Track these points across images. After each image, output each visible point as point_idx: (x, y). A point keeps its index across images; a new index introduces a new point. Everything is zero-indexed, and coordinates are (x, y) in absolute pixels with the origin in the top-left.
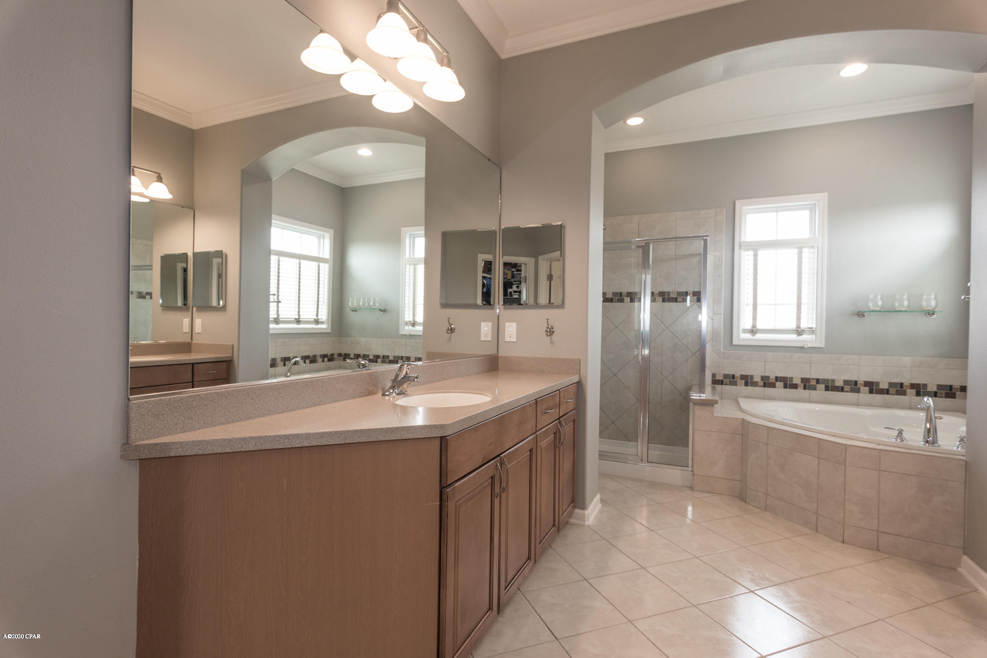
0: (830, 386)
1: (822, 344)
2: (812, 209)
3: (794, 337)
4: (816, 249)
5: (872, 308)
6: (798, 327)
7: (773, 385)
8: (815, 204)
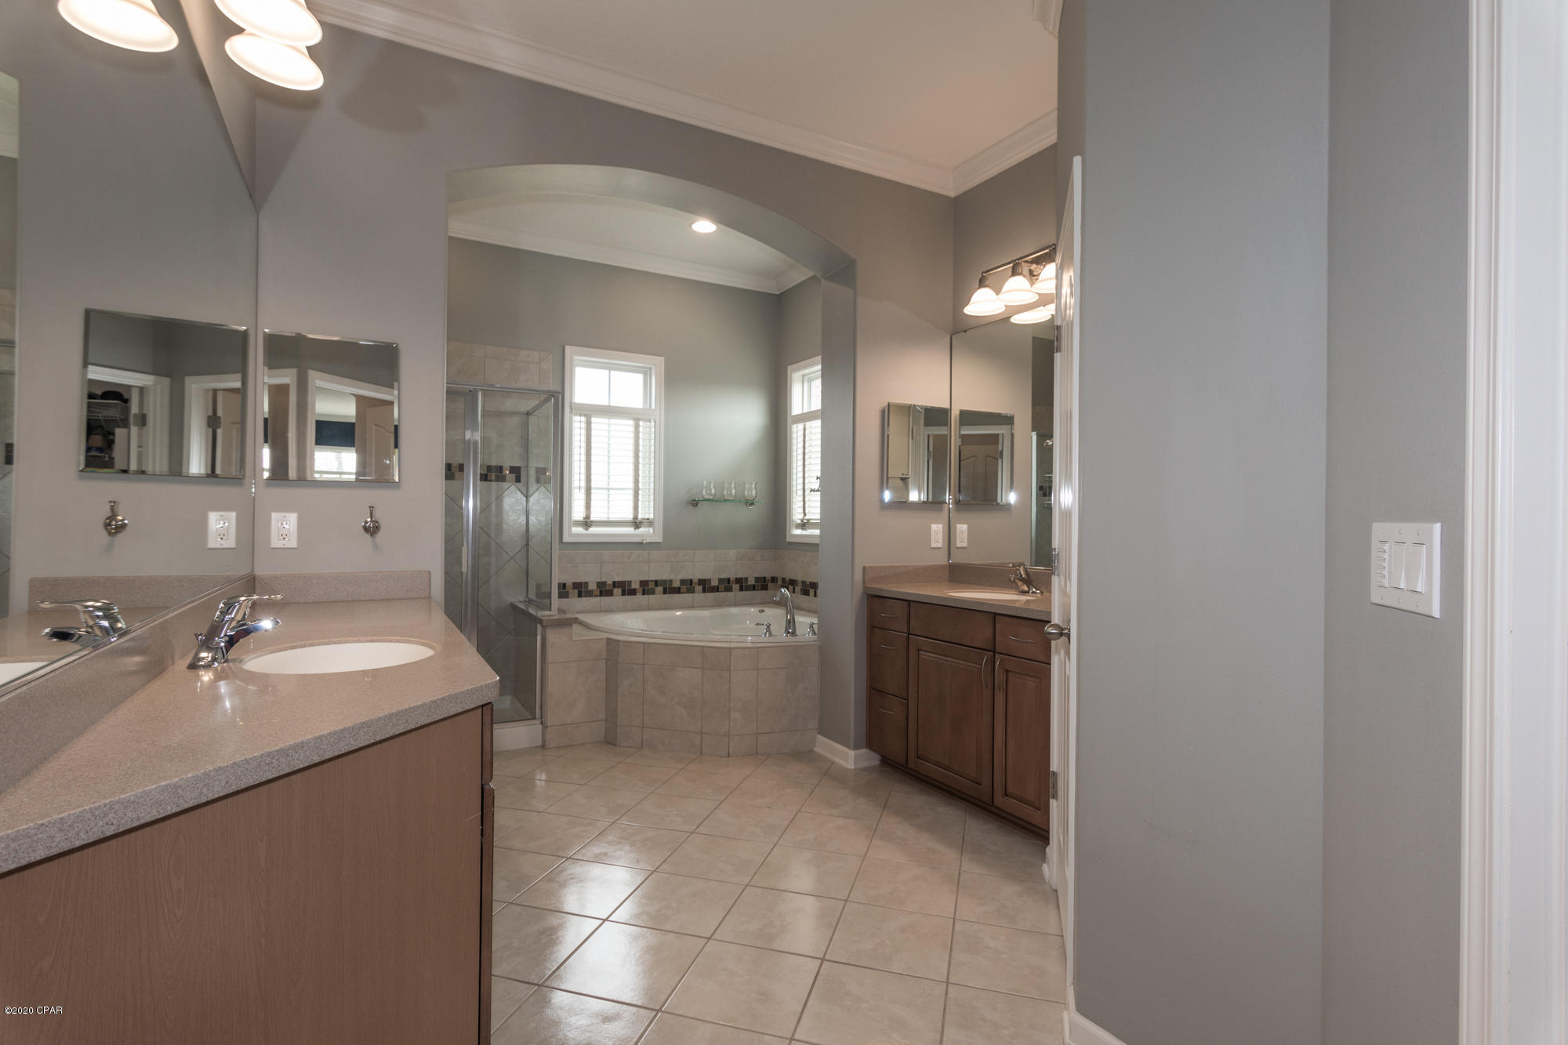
0: (669, 588)
1: (659, 539)
2: (646, 372)
3: (630, 530)
4: (653, 423)
5: (706, 497)
6: (636, 517)
7: (610, 593)
8: (650, 368)
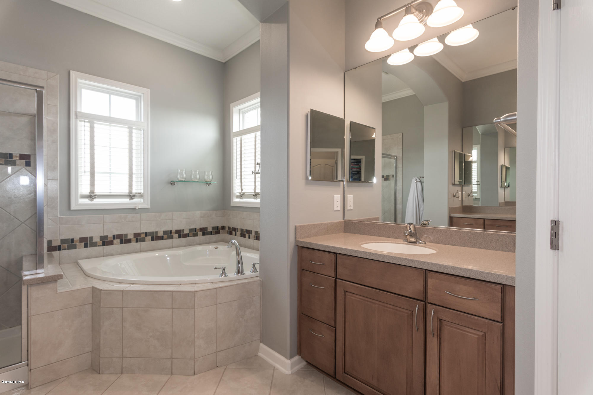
0: (155, 237)
1: (148, 206)
2: (138, 99)
3: (127, 200)
4: (142, 132)
5: (180, 179)
6: (130, 192)
7: (111, 243)
8: (141, 96)
